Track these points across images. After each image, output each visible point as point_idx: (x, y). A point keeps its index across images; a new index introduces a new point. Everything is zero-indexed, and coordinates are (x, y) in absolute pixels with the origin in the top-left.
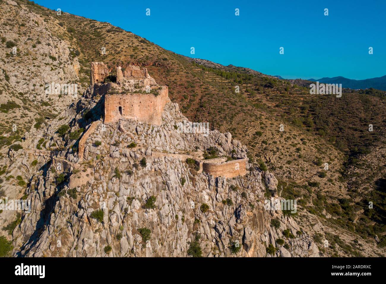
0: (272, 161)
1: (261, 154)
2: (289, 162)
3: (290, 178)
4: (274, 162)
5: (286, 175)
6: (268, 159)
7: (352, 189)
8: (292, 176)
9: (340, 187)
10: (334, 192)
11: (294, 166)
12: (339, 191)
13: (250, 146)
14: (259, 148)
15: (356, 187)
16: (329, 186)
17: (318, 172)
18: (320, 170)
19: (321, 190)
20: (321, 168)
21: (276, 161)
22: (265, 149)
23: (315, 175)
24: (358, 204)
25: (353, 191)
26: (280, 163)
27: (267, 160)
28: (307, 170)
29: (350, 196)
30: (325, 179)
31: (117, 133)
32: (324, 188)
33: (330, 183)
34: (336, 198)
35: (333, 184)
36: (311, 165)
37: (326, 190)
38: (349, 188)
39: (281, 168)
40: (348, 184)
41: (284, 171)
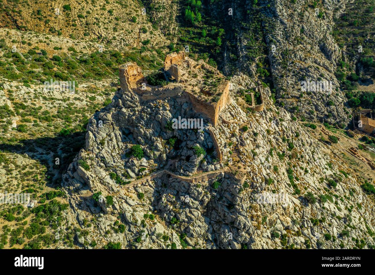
0: (103, 35)
1: (88, 31)
2: (115, 30)
3: (127, 45)
4: (105, 35)
5: (122, 44)
6: (98, 34)
7: (167, 33)
8: (127, 42)
9: (159, 35)
10: (160, 42)
11: (121, 32)
12: (161, 40)
13: (71, 26)
14: (81, 25)
15: (168, 30)
16: (154, 38)
17: (140, 29)
18: (139, 26)
19: (152, 45)
20: (138, 23)
21: (105, 33)
22: (87, 24)
23: (140, 32)
24: (177, 44)
25: (168, 34)
26: (109, 33)
27: (97, 36)
28: (132, 31)
29: (169, 39)
30: (148, 33)
31: (225, 127)
32: (153, 42)
33: (153, 35)
34: (164, 46)
35: (155, 35)
36: (130, 24)
37: (155, 43)
38: (164, 33)
39: (114, 38)
40: (161, 29)
41: (118, 40)
